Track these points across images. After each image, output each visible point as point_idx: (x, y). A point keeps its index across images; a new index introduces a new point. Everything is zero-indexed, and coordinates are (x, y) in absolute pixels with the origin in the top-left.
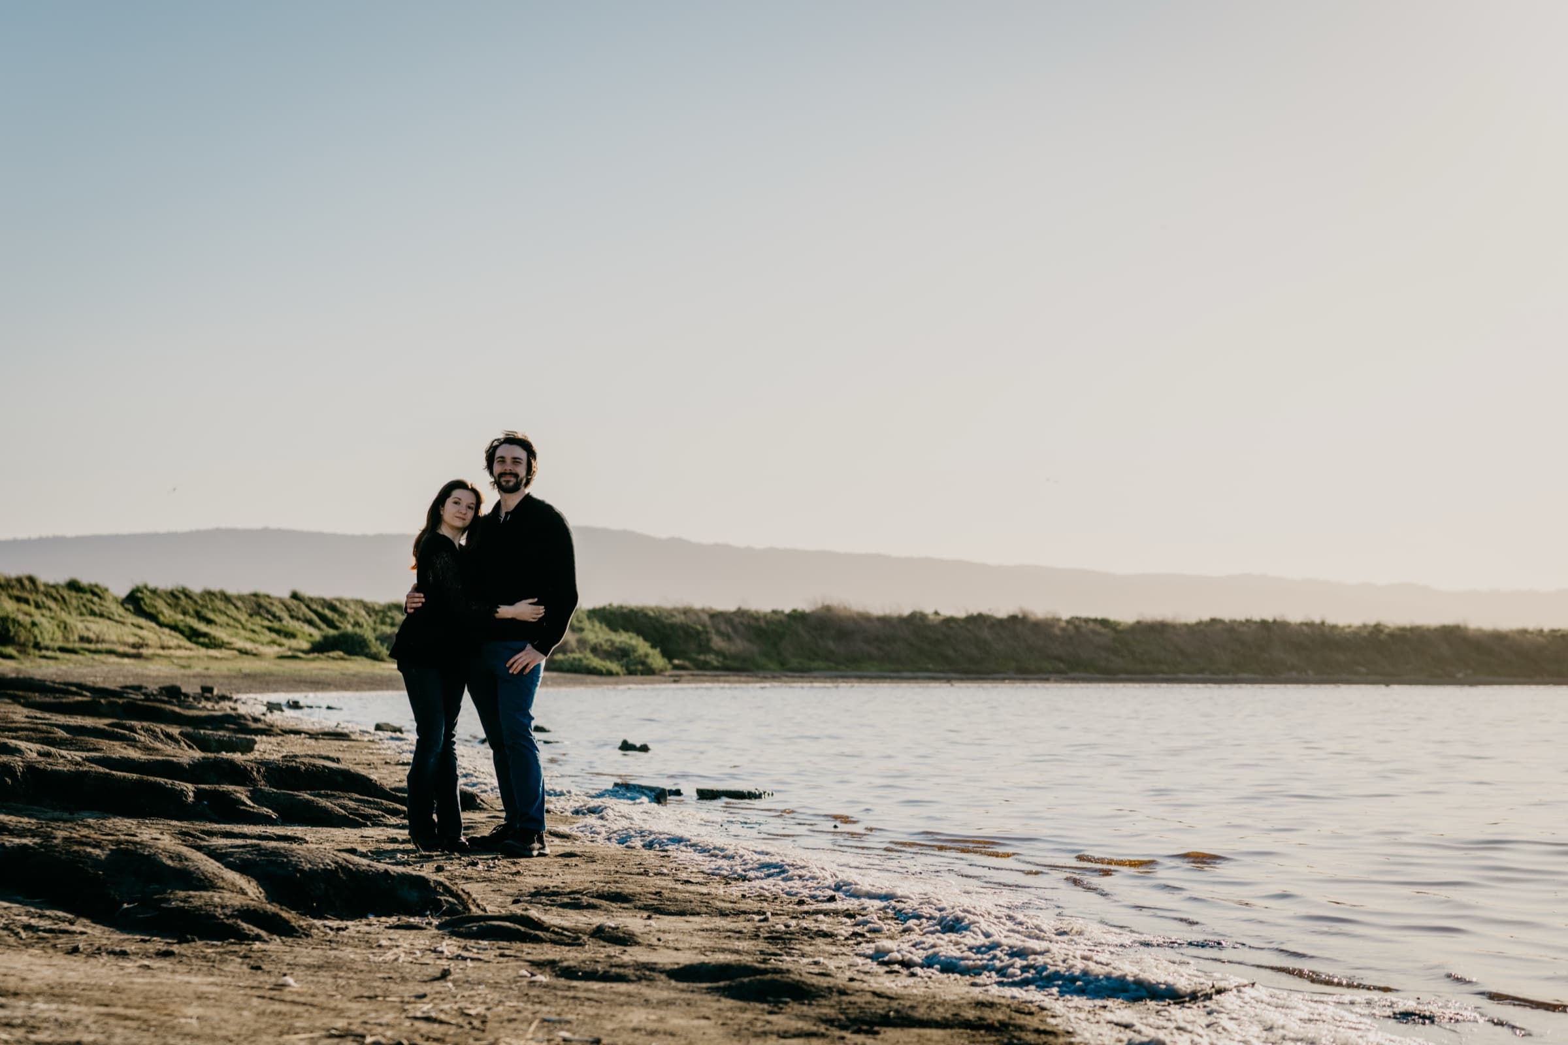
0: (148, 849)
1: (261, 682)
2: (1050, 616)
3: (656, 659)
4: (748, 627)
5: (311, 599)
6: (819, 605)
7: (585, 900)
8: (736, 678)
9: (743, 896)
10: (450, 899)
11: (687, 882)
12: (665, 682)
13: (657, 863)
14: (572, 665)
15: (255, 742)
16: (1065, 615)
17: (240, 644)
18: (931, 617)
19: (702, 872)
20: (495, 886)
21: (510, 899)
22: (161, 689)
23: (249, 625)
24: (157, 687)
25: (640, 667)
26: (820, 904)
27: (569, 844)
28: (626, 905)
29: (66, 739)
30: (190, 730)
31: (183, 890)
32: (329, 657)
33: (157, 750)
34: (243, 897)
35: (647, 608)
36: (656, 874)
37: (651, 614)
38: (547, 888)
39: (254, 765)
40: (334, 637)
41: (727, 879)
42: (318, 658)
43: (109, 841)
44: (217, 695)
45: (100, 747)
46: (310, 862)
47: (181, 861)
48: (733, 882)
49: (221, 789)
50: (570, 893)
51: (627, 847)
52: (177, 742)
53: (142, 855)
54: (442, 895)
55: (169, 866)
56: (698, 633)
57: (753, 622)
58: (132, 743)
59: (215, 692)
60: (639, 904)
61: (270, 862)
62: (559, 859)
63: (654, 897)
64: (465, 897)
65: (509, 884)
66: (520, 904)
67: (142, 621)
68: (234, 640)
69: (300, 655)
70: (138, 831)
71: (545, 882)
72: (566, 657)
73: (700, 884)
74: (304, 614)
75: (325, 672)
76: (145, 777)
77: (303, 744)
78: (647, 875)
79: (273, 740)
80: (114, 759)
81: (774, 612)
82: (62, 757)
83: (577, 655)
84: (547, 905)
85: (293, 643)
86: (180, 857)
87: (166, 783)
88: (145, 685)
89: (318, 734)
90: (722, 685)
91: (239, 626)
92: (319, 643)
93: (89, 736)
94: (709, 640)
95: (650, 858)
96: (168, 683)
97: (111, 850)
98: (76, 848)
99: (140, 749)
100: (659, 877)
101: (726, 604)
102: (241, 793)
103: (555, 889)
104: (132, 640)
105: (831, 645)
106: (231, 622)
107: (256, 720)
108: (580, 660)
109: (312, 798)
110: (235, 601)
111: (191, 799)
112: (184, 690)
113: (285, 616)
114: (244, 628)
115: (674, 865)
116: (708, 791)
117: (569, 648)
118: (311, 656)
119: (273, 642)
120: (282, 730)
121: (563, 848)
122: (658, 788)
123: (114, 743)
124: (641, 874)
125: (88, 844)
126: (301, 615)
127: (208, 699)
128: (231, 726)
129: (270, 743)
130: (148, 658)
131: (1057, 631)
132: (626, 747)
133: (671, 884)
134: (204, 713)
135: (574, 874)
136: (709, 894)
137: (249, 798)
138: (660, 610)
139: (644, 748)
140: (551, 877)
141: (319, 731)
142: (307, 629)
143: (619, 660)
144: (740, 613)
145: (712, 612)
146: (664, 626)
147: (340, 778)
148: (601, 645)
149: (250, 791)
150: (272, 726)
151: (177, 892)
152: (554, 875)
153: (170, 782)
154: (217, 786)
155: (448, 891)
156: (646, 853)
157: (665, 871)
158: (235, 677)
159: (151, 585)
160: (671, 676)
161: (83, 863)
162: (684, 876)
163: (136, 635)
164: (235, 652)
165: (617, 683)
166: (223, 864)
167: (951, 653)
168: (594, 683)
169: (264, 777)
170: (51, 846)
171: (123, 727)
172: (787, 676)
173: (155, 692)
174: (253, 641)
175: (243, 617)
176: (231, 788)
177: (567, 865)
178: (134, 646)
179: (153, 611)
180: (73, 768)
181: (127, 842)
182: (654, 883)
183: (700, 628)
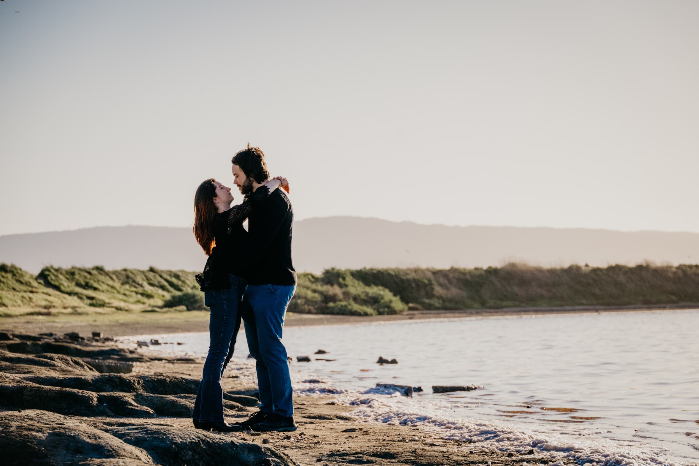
0: (73, 432)
1: (131, 329)
2: (665, 264)
3: (397, 304)
4: (459, 280)
5: (162, 271)
6: (507, 263)
7: (365, 458)
8: (452, 315)
9: (471, 452)
10: (276, 459)
11: (432, 445)
12: (404, 319)
13: (411, 433)
14: (340, 309)
15: (133, 366)
16: (676, 263)
17: (116, 303)
18: (584, 268)
19: (442, 438)
20: (304, 451)
21: (315, 459)
22: (67, 335)
23: (122, 291)
24: (62, 334)
25: (386, 310)
26: (524, 456)
27: (350, 424)
28: (393, 461)
29: (9, 366)
30: (89, 360)
31: (98, 458)
32: (176, 310)
33: (70, 371)
34: (139, 461)
35: (389, 269)
36: (410, 441)
37: (392, 273)
38: (338, 451)
39: (135, 379)
40: (179, 297)
41: (459, 443)
42: (169, 311)
43: (47, 427)
44: (103, 338)
45: (32, 370)
46: (181, 438)
47: (96, 439)
48: (463, 444)
49: (115, 395)
50: (354, 454)
51: (389, 424)
52: (82, 366)
53: (70, 436)
54: (270, 457)
55: (88, 443)
56: (425, 285)
57: (462, 276)
58: (53, 367)
59: (102, 336)
60: (402, 459)
61: (155, 438)
62: (345, 433)
63: (411, 454)
64: (285, 457)
65: (313, 450)
66: (322, 462)
67: (50, 291)
68: (112, 301)
69: (157, 309)
70: (65, 421)
71: (337, 448)
72: (336, 304)
73: (442, 446)
74: (159, 282)
75: (174, 321)
76: (64, 389)
77: (164, 367)
78: (405, 441)
79: (143, 364)
80: (42, 378)
81: (476, 269)
82: (8, 378)
83: (344, 303)
84: (340, 462)
85: (152, 302)
86: (95, 437)
87: (78, 392)
88: (54, 332)
89: (174, 360)
90: (442, 319)
91: (115, 291)
92: (170, 301)
93: (24, 364)
94: (433, 289)
95: (406, 430)
96: (70, 331)
97: (48, 433)
98: (25, 433)
99: (58, 371)
100: (413, 442)
101: (444, 265)
102: (129, 397)
103: (344, 452)
104: (44, 303)
105: (516, 289)
106: (110, 289)
107: (131, 352)
108: (346, 306)
109: (176, 399)
110: (111, 275)
111: (95, 403)
112: (81, 335)
113: (145, 284)
114: (119, 292)
115: (422, 435)
116: (440, 387)
117: (338, 298)
118: (165, 310)
119: (138, 302)
120: (150, 358)
121: (346, 427)
122: (406, 386)
123: (41, 367)
124: (401, 441)
125: (33, 430)
126: (156, 283)
127: (97, 341)
128: (115, 357)
129: (142, 367)
130: (54, 315)
131: (670, 275)
132: (382, 361)
133: (421, 447)
134: (97, 349)
135: (355, 442)
136: (448, 452)
137: (134, 400)
138: (398, 270)
139: (394, 362)
140: (340, 444)
141: (174, 358)
142: (160, 291)
143: (372, 306)
144: (453, 270)
145: (434, 271)
146: (402, 281)
147: (193, 386)
148: (359, 296)
149: (134, 395)
150: (142, 356)
151: (94, 459)
152: (342, 443)
153: (81, 391)
154: (112, 393)
155: (274, 454)
156: (402, 428)
157: (417, 438)
158: (114, 326)
159: (56, 266)
160: (408, 315)
161: (31, 442)
162: (429, 441)
163: (46, 300)
164: (113, 309)
165: (371, 321)
166: (123, 441)
167: (597, 291)
168: (356, 321)
169: (142, 386)
170: (9, 432)
171: (46, 357)
172: (486, 312)
173: (61, 337)
174: (125, 301)
175: (117, 285)
176: (122, 394)
177: (350, 437)
178: (45, 307)
179: (57, 283)
180: (15, 384)
181: (59, 428)
182: (410, 446)
183: (426, 282)
